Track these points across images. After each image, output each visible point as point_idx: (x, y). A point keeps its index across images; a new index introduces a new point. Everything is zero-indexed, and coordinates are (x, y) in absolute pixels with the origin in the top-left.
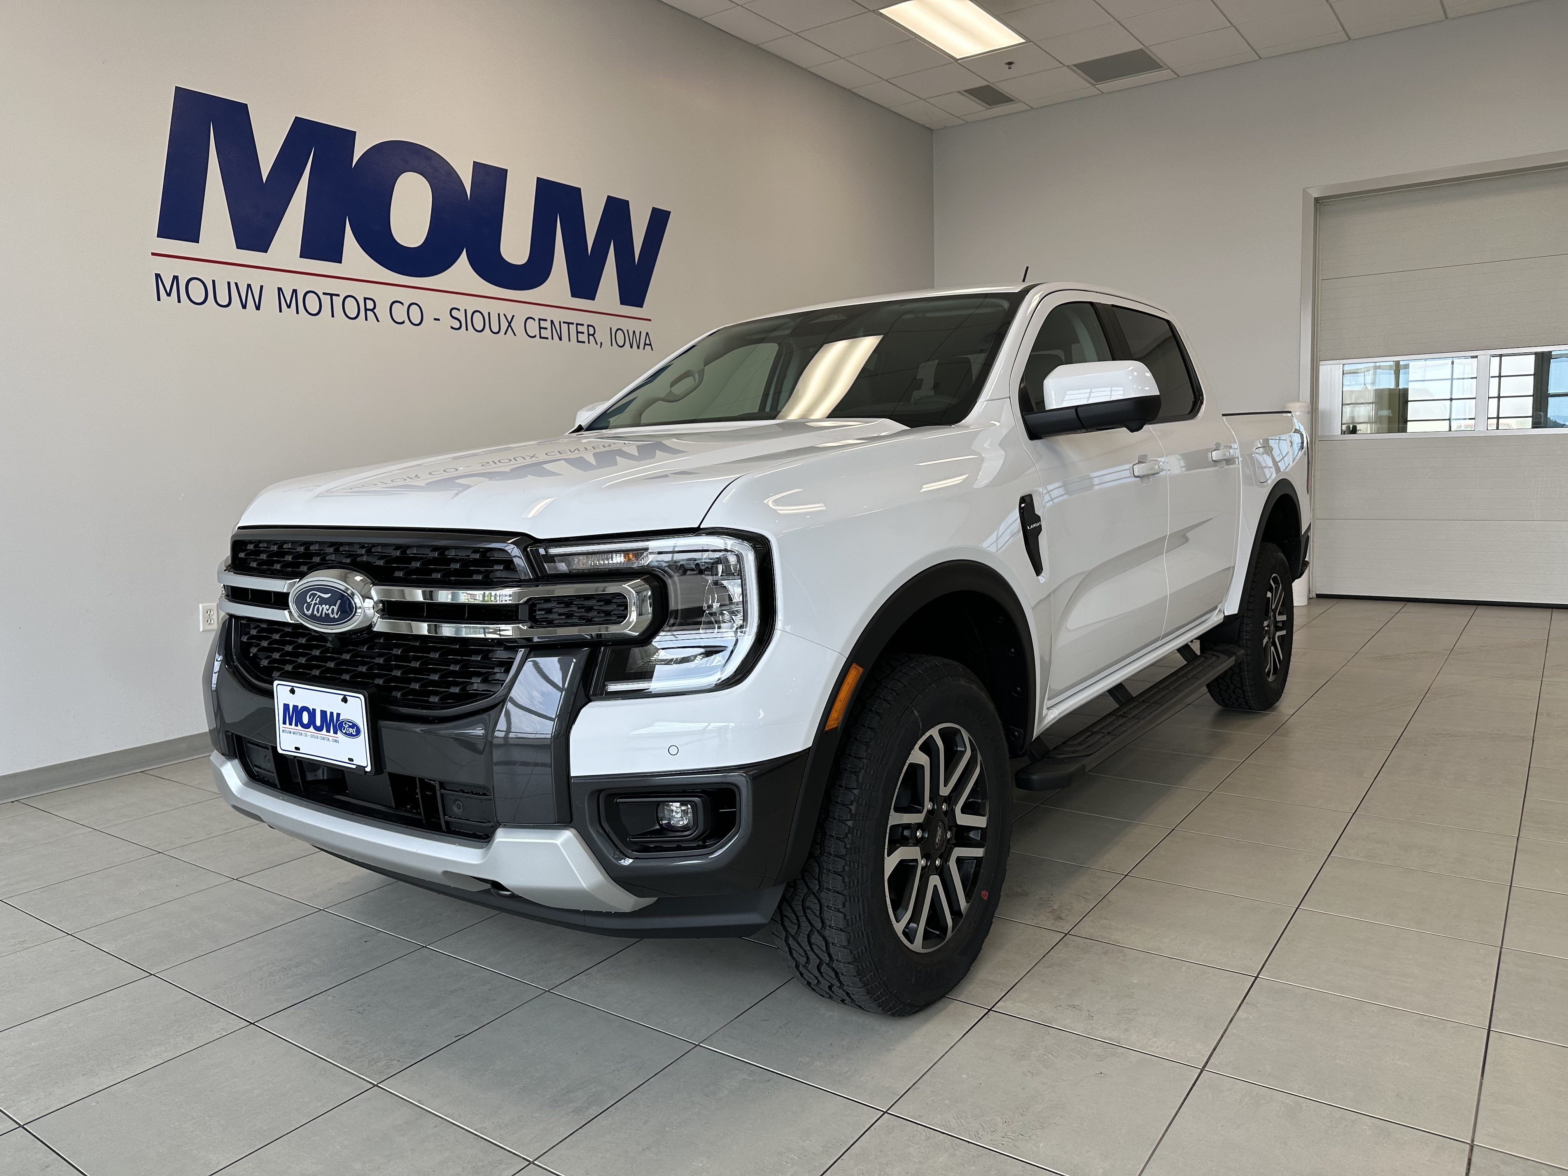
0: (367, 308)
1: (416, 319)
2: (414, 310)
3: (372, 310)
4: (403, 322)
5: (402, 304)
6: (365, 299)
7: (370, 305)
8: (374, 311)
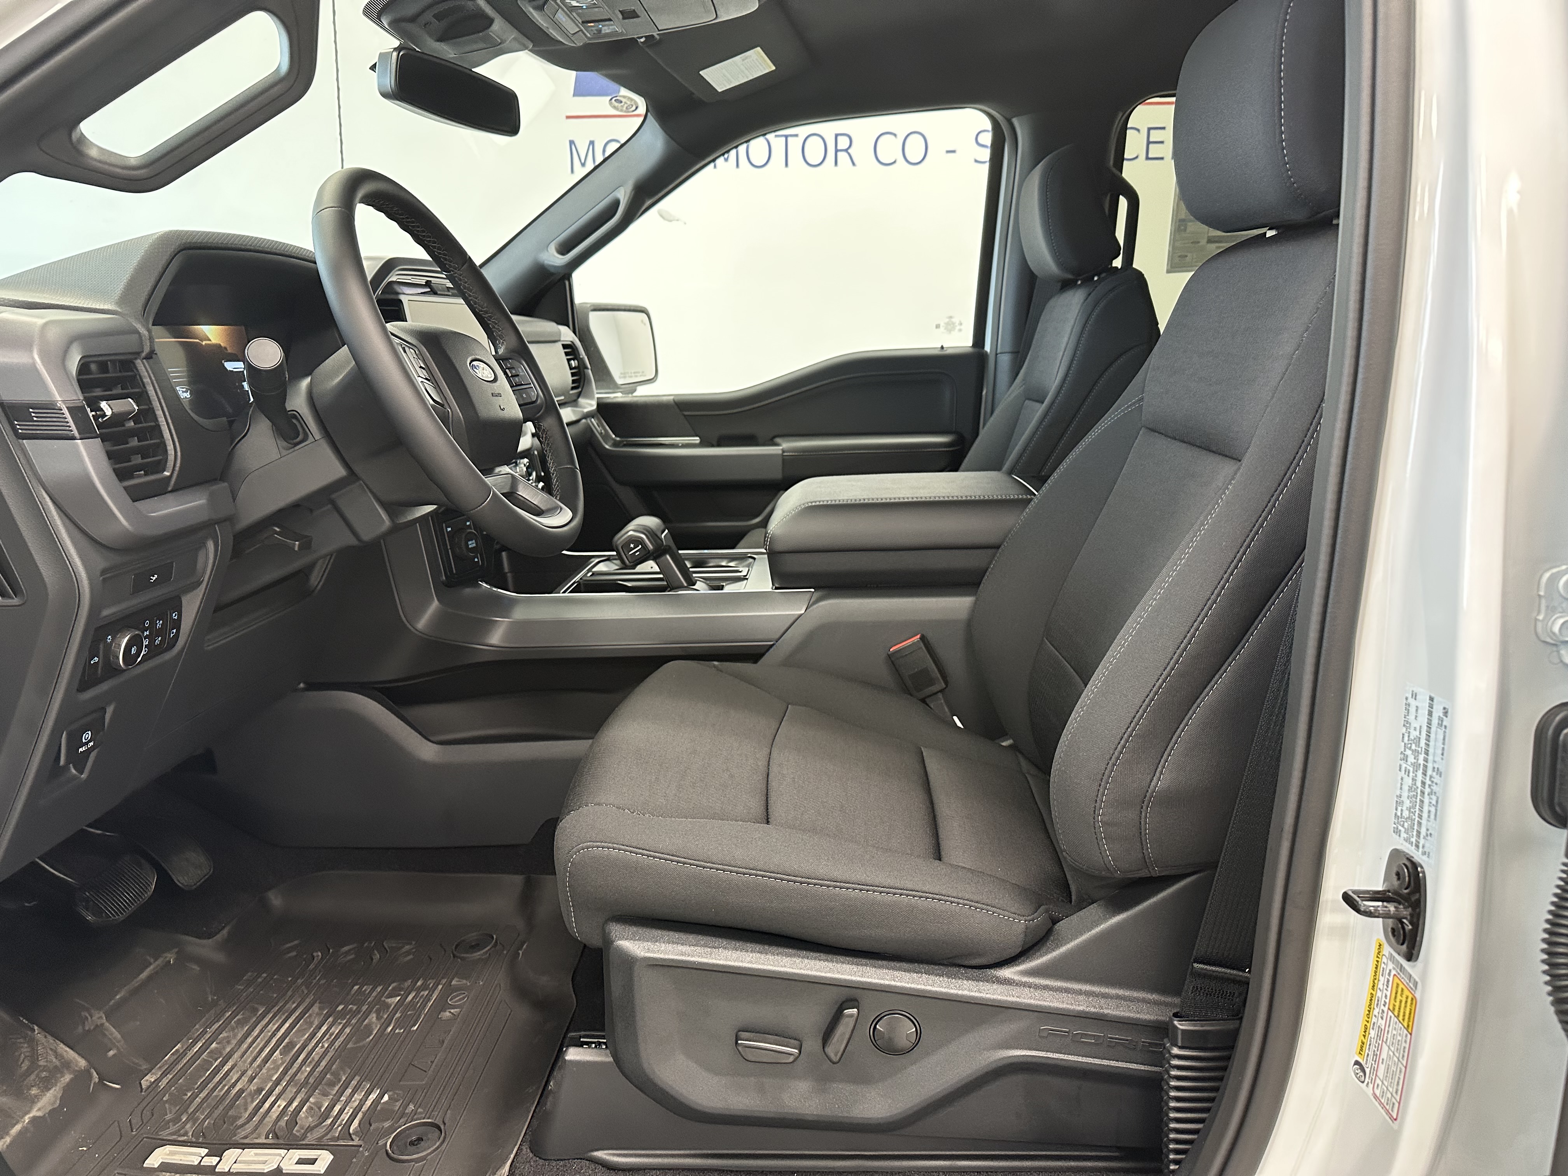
0: (839, 148)
1: (915, 154)
2: (915, 143)
3: (846, 150)
4: (895, 162)
5: (895, 135)
6: (837, 136)
7: (843, 143)
8: (849, 151)
